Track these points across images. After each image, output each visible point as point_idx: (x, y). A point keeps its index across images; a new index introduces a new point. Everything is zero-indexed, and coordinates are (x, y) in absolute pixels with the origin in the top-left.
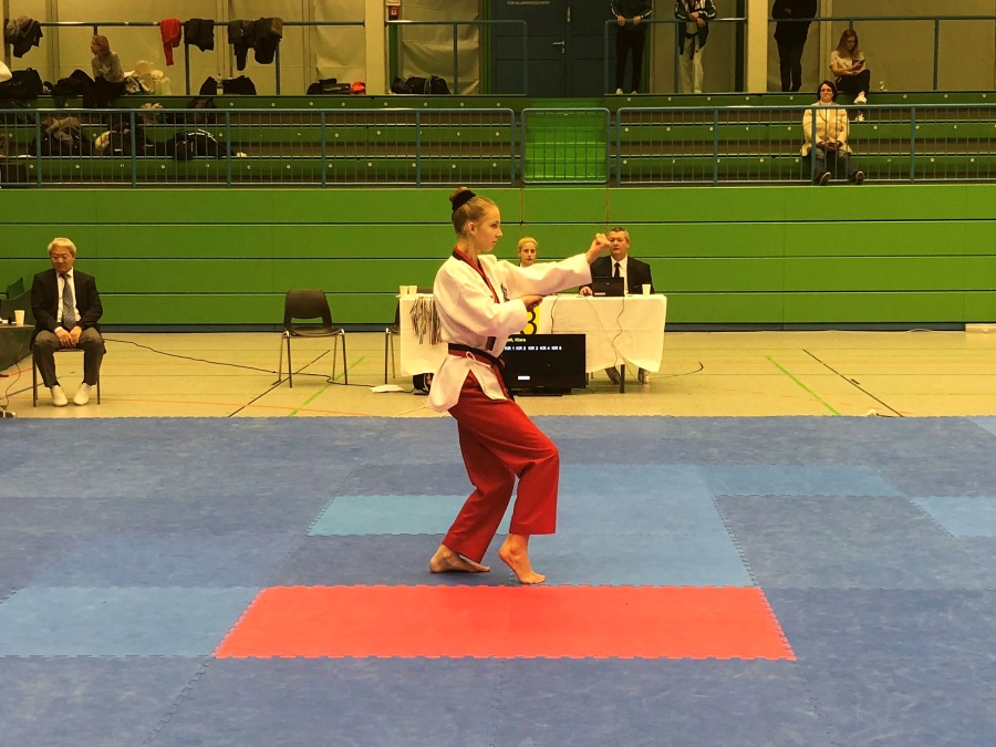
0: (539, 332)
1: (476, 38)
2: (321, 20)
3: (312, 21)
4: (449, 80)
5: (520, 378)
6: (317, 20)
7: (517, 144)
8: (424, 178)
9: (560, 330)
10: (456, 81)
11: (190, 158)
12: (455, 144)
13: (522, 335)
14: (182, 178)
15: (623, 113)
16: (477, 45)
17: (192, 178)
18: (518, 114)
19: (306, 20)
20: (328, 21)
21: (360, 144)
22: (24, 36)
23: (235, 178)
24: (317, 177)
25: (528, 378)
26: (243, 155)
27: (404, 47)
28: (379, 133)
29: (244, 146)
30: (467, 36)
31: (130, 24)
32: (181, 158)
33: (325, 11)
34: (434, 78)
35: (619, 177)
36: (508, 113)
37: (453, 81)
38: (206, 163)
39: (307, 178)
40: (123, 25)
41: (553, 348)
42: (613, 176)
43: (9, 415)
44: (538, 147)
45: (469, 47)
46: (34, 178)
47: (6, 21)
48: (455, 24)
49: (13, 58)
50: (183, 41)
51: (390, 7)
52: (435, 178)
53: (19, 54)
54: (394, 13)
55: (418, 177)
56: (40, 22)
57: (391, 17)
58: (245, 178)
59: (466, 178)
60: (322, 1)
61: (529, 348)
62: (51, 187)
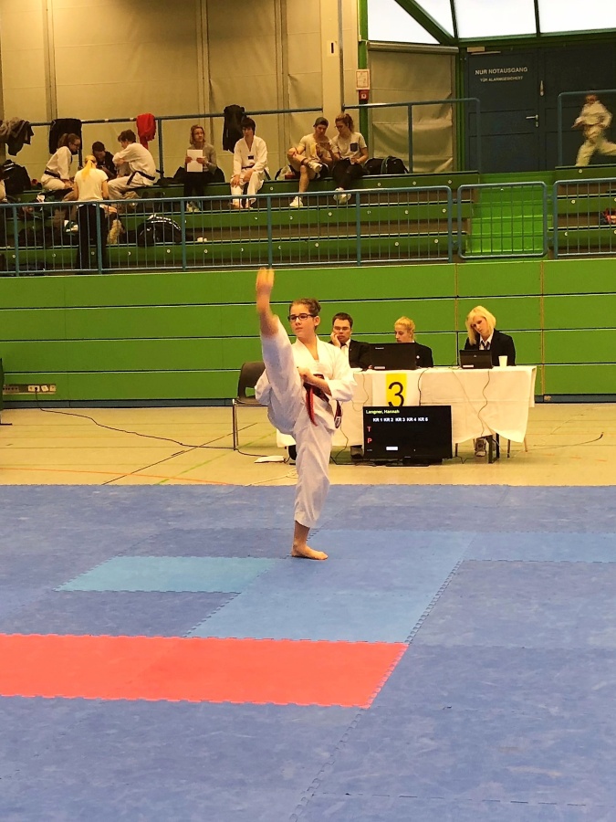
0: (407, 403)
1: (449, 116)
2: (296, 108)
3: (287, 109)
4: (404, 157)
5: (388, 448)
6: (291, 108)
7: (464, 220)
8: (365, 256)
9: (428, 402)
10: (411, 159)
11: (151, 243)
12: (404, 222)
13: (391, 407)
14: (142, 263)
15: (563, 185)
16: (450, 124)
17: (151, 263)
18: (454, 191)
19: (281, 109)
20: (302, 108)
21: (313, 226)
22: (15, 136)
23: (190, 262)
24: (265, 259)
25: (396, 448)
26: (200, 240)
27: (374, 127)
28: (330, 214)
29: (206, 231)
30: (440, 114)
31: (109, 121)
32: (141, 244)
33: (299, 99)
34: (391, 158)
35: (556, 249)
36: (445, 191)
38: (168, 249)
39: (255, 259)
40: (103, 121)
41: (419, 419)
42: (552, 248)
44: (486, 221)
45: (441, 126)
46: (13, 267)
47: (1, 123)
48: (410, 105)
49: (9, 157)
50: (157, 134)
51: (360, 91)
52: (375, 256)
53: (13, 152)
54: (364, 96)
55: (359, 256)
56: (31, 122)
57: (362, 101)
58: (199, 262)
59: (405, 255)
60: (295, 88)
61: (397, 420)
62: (27, 274)
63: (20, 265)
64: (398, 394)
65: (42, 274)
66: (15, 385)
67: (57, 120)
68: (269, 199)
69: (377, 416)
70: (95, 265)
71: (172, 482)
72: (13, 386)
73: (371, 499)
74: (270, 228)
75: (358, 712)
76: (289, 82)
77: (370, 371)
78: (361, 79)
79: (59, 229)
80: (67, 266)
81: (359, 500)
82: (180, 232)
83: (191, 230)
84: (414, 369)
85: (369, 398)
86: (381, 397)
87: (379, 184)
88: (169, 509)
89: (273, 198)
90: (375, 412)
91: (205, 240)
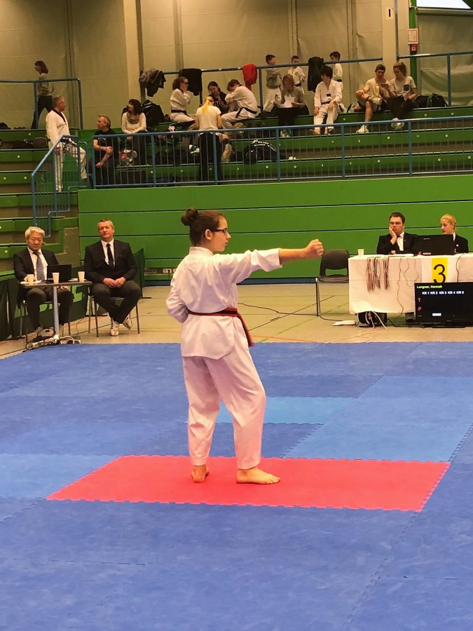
0: (448, 281)
2: (363, 58)
3: (355, 59)
4: (444, 94)
5: (434, 315)
6: (359, 59)
8: (415, 169)
9: (463, 279)
10: (450, 95)
11: (254, 161)
12: (444, 143)
14: (247, 177)
17: (254, 176)
19: (351, 59)
20: (367, 59)
21: (376, 147)
22: (153, 82)
23: (283, 175)
24: (339, 172)
25: (440, 315)
26: (291, 158)
27: (422, 72)
28: (389, 138)
29: (295, 152)
31: (223, 70)
32: (247, 162)
33: (364, 51)
34: (434, 95)
37: (447, 96)
38: (267, 165)
39: (332, 173)
40: (218, 70)
41: (457, 292)
43: (77, 342)
46: (151, 180)
47: (141, 72)
48: (448, 55)
49: (147, 98)
50: (258, 79)
51: (411, 45)
52: (423, 169)
53: (151, 94)
54: (414, 49)
55: (411, 169)
56: (164, 72)
57: (412, 53)
58: (290, 175)
59: (445, 168)
60: (362, 43)
61: (440, 293)
62: (162, 186)
63: (157, 178)
64: (441, 274)
65: (173, 185)
66: (153, 268)
67: (184, 70)
68: (342, 127)
69: (425, 290)
70: (212, 178)
71: (270, 341)
72: (152, 269)
73: (421, 353)
74: (343, 148)
75: (412, 515)
76: (358, 39)
77: (419, 256)
78: (412, 36)
79: (185, 150)
80: (192, 179)
81: (413, 354)
82: (276, 153)
83: (283, 151)
84: (453, 254)
85: (419, 276)
86: (428, 276)
87: (426, 115)
88: (270, 361)
89: (345, 126)
90: (423, 287)
91: (295, 159)
